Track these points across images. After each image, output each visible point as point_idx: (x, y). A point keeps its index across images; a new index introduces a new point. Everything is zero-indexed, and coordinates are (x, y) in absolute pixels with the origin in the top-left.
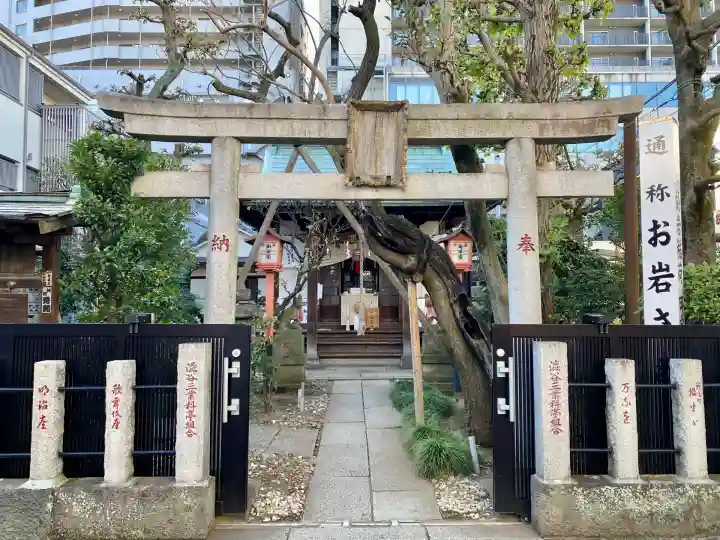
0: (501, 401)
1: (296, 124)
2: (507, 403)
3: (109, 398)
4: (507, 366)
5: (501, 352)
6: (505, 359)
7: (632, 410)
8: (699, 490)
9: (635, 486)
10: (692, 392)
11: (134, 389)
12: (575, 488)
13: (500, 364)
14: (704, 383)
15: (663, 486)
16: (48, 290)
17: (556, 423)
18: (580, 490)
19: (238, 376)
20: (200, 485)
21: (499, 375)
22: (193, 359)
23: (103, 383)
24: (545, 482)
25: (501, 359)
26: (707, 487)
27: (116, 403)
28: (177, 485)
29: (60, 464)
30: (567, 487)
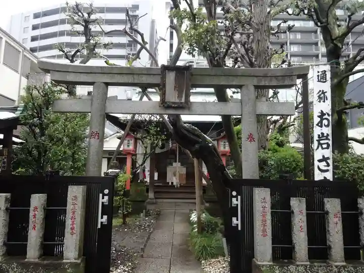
0: (234, 219)
1: (135, 76)
2: (237, 220)
3: (31, 214)
4: (237, 200)
5: (234, 193)
6: (236, 197)
7: (304, 225)
8: (340, 268)
9: (306, 266)
10: (336, 216)
11: (44, 209)
12: (275, 267)
13: (234, 200)
14: (342, 211)
15: (321, 266)
16: (5, 158)
17: (264, 231)
18: (277, 267)
19: (107, 204)
20: (76, 261)
21: (233, 205)
22: (75, 194)
23: (29, 206)
24: (259, 263)
25: (234, 197)
26: (344, 267)
27: (35, 216)
28: (64, 261)
29: (5, 248)
30: (270, 266)
